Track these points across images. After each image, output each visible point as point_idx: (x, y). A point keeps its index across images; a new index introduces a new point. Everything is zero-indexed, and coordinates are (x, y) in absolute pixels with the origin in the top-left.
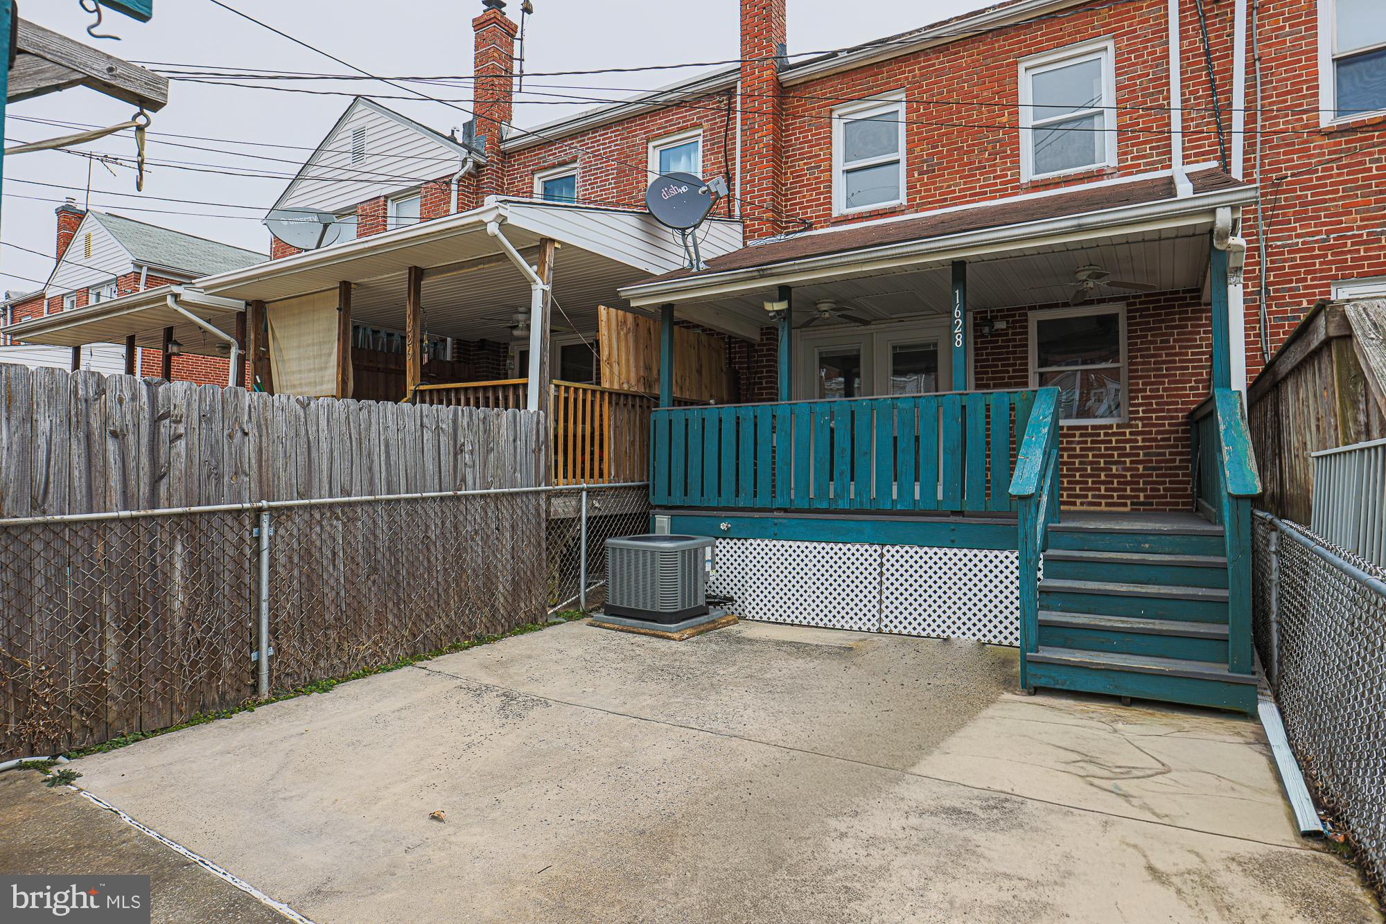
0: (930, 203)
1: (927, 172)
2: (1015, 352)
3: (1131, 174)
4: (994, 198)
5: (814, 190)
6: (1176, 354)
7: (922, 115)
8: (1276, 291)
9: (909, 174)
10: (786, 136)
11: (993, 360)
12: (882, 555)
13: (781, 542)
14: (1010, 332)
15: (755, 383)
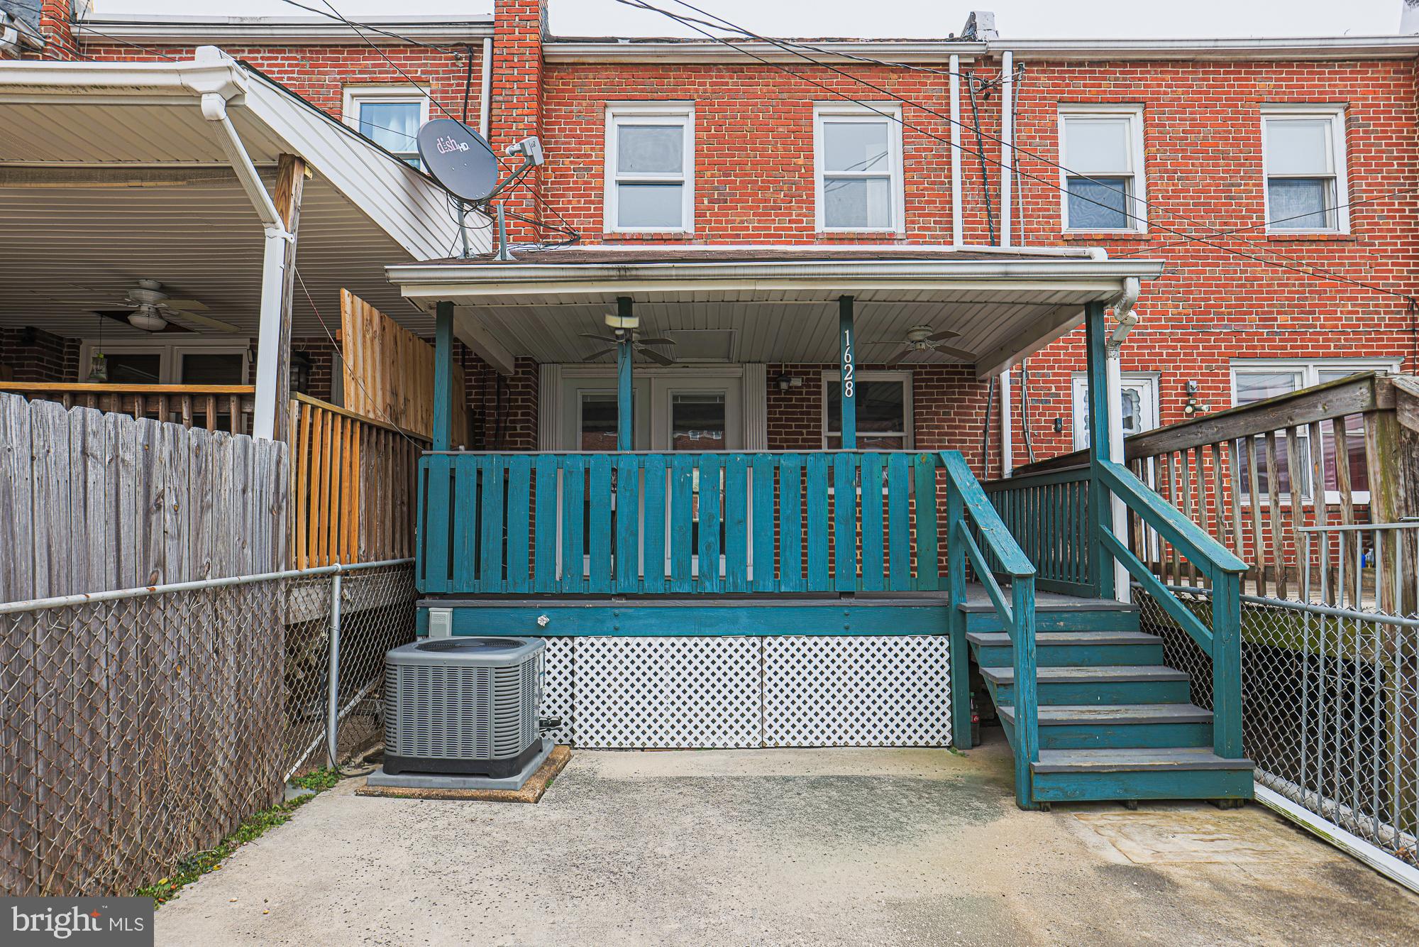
0: (720, 236)
1: (718, 201)
2: (809, 413)
3: (917, 243)
4: (789, 243)
5: (582, 196)
6: (956, 427)
7: (714, 136)
8: (1034, 375)
9: (698, 200)
10: (547, 123)
11: (787, 420)
12: (762, 650)
13: (625, 640)
14: (804, 390)
15: (506, 428)
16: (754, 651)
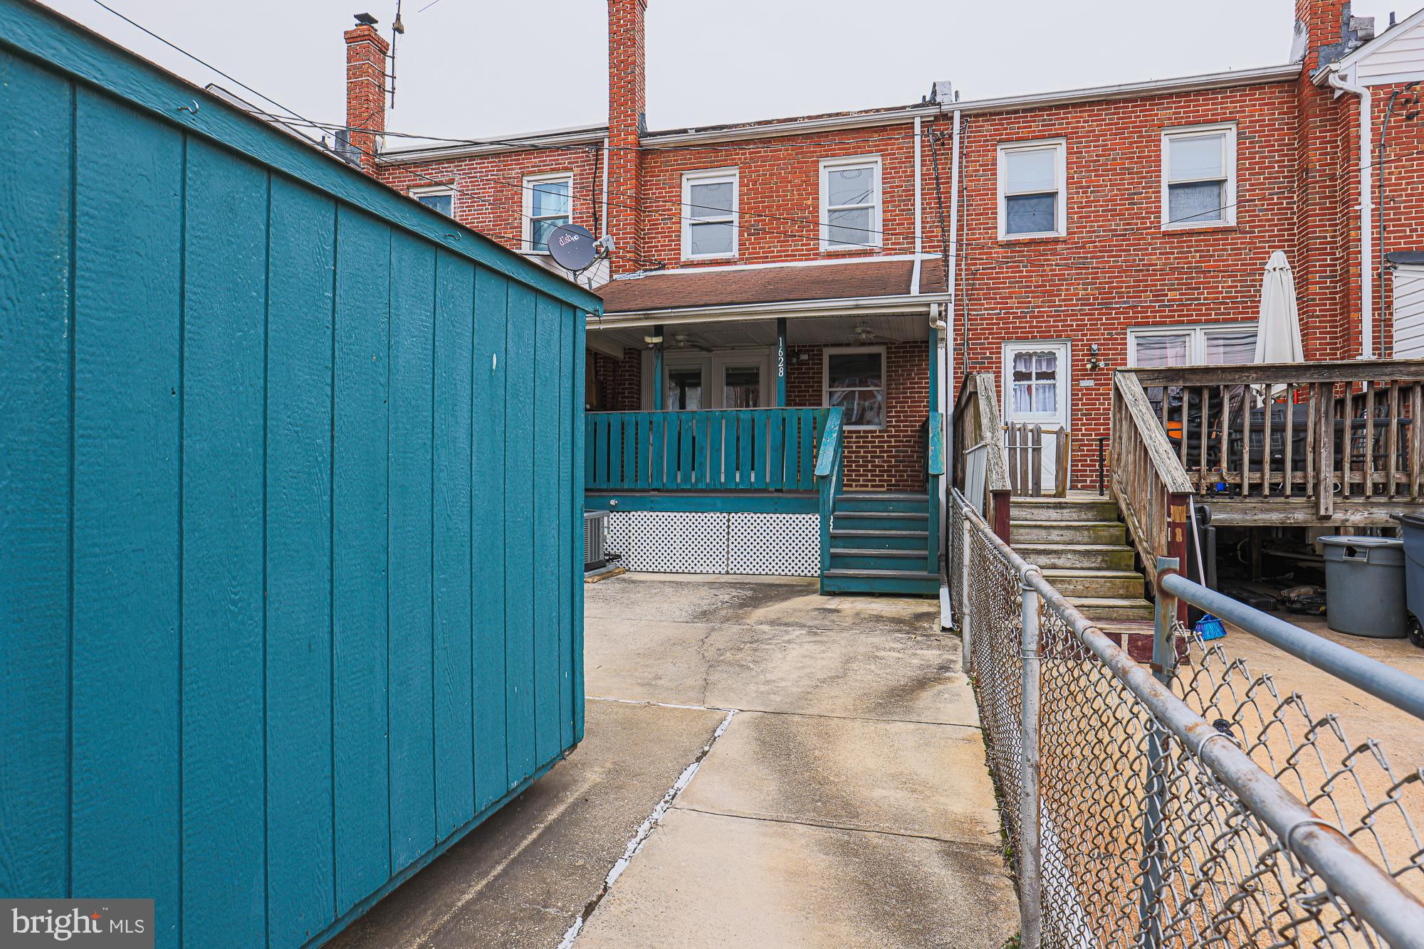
0: (756, 258)
1: (754, 234)
2: (813, 378)
3: (891, 254)
4: (801, 261)
5: (667, 237)
7: (751, 189)
8: (973, 344)
9: (741, 234)
10: (645, 190)
11: (798, 382)
13: (656, 513)
14: (811, 362)
15: (619, 393)
16: (724, 521)
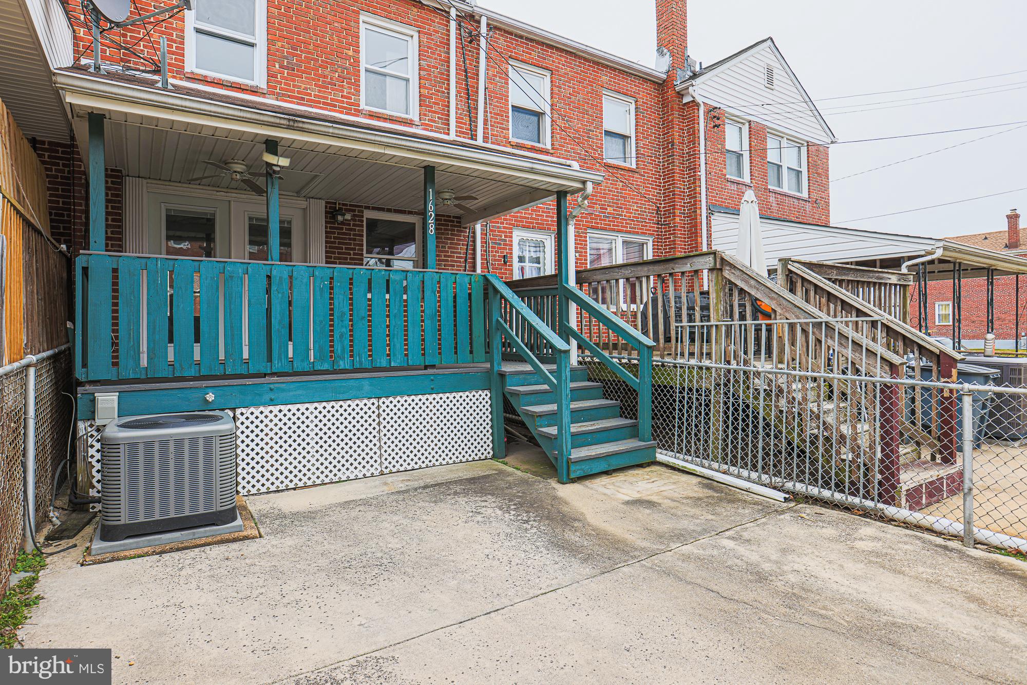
0: (289, 96)
1: (287, 68)
2: (355, 240)
3: (427, 130)
4: (341, 112)
7: (284, 15)
9: (270, 63)
11: (339, 243)
12: (378, 407)
13: (278, 408)
14: (352, 223)
16: (374, 408)
